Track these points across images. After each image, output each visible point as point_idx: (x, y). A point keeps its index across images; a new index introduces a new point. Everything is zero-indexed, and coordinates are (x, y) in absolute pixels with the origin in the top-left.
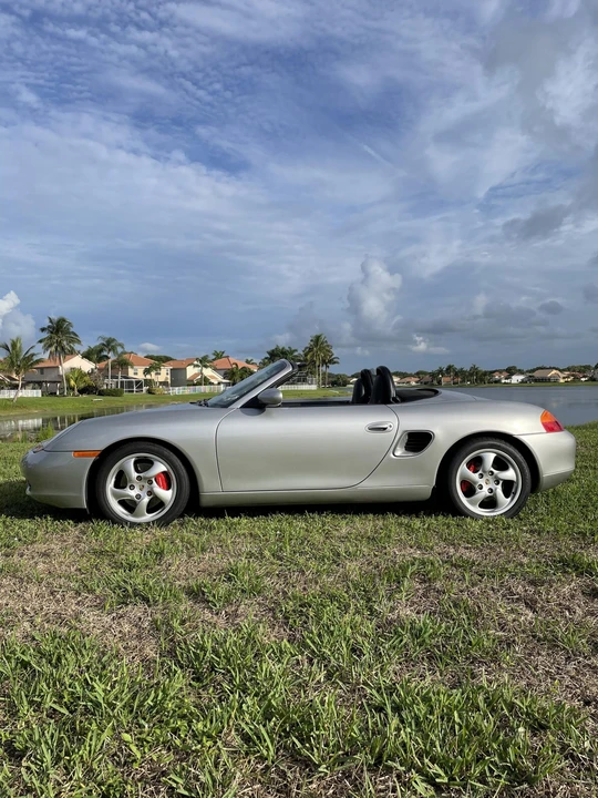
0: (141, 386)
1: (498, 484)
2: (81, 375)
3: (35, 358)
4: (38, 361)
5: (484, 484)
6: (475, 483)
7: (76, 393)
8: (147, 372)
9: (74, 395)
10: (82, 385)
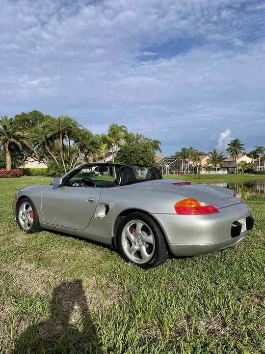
2: (245, 164)
3: (224, 157)
4: (224, 159)
7: (243, 172)
9: (241, 173)
10: (246, 169)
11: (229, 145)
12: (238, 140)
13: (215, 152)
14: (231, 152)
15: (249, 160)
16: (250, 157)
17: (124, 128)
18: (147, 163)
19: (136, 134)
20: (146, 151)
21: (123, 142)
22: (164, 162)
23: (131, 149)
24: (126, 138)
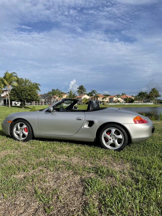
0: (101, 103)
1: (116, 139)
2: (86, 99)
3: (75, 95)
4: (76, 96)
5: (111, 139)
6: (109, 138)
7: (85, 104)
8: (103, 99)
10: (86, 102)
11: (78, 88)
12: (83, 86)
13: (71, 92)
14: (79, 92)
15: (88, 97)
16: (89, 96)
17: (15, 74)
18: (33, 98)
19: (25, 79)
20: (32, 90)
21: (15, 84)
22: (41, 97)
23: (22, 88)
24: (17, 81)
